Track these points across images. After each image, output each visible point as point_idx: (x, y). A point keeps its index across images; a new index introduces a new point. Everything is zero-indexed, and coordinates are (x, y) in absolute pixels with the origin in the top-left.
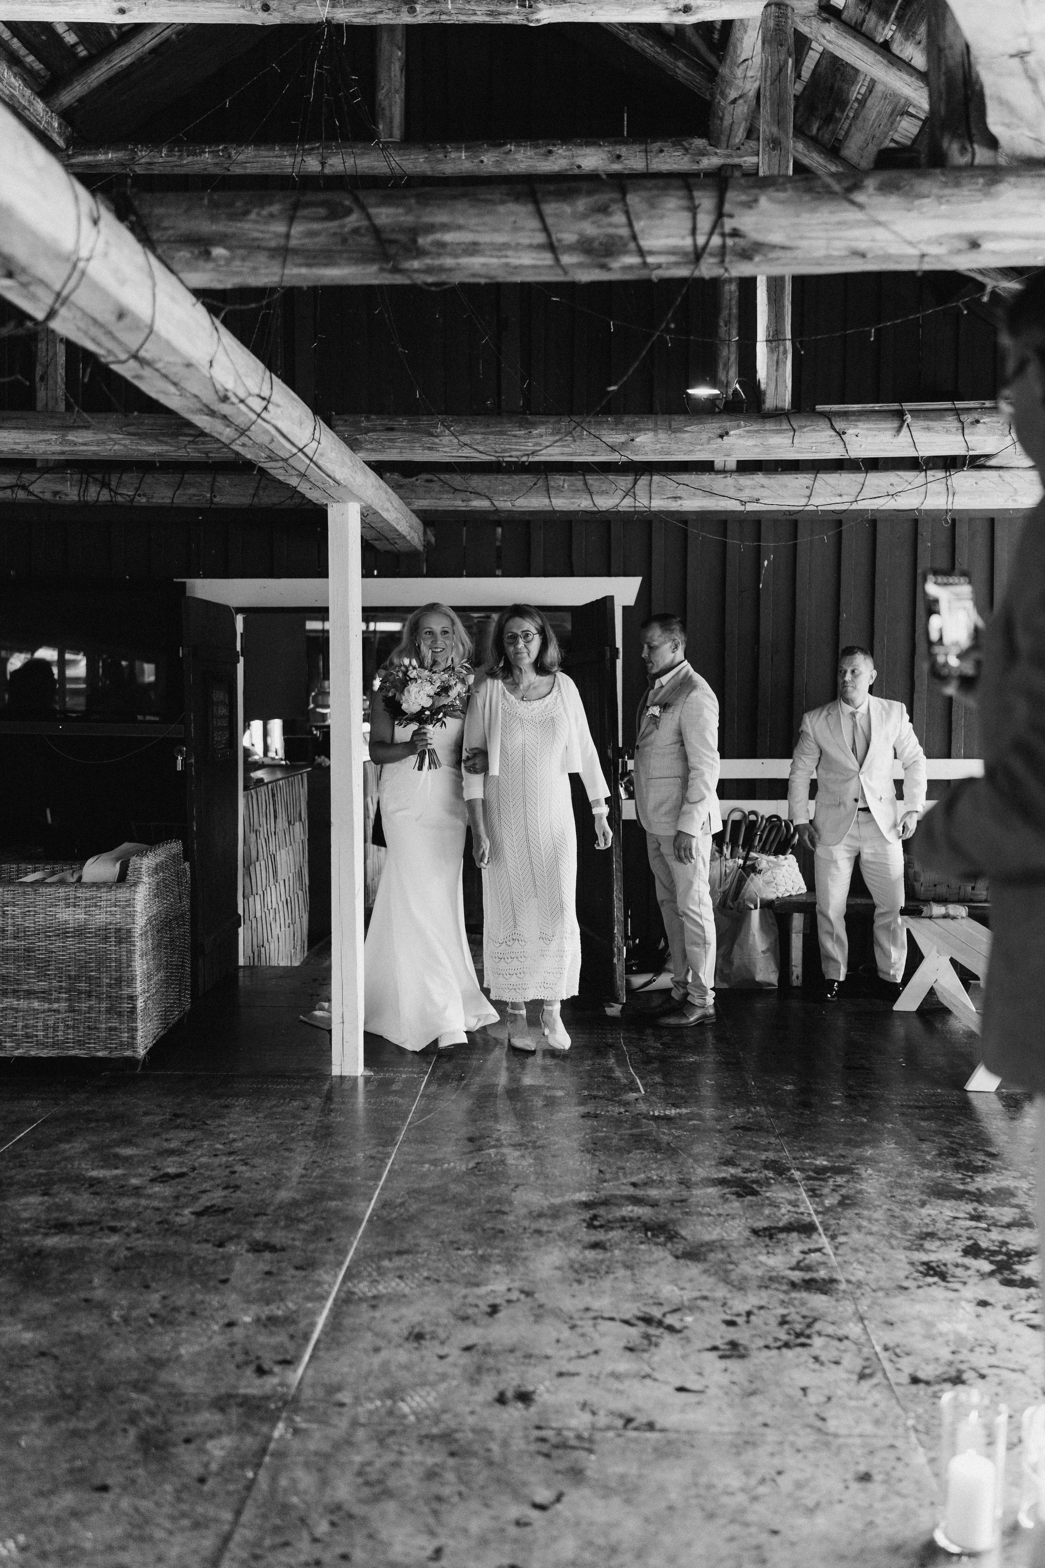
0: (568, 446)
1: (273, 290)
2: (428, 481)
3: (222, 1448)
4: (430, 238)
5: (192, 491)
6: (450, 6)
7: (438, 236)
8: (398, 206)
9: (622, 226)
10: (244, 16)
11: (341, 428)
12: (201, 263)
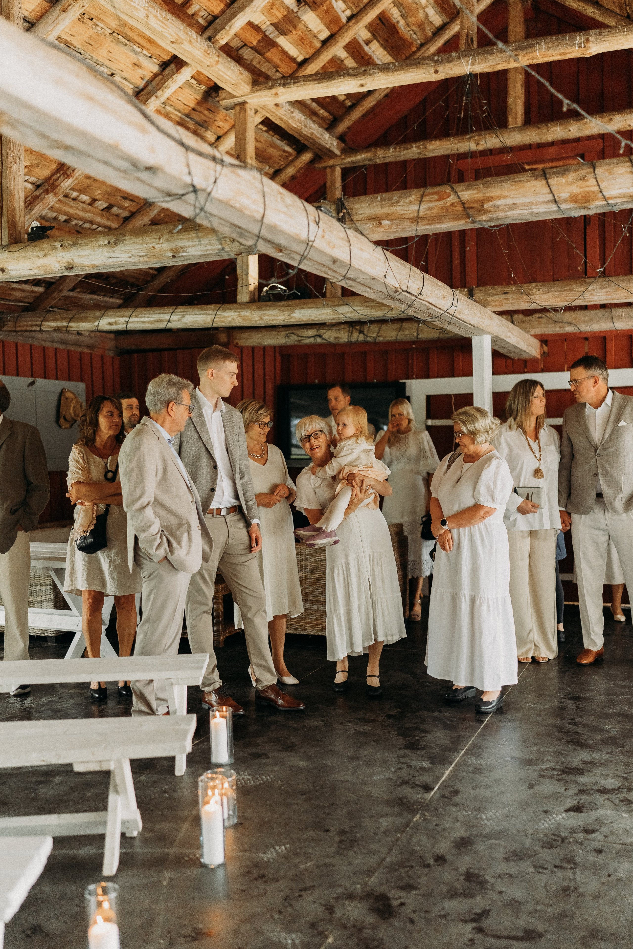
0: (611, 295)
1: (412, 238)
2: (539, 318)
3: (387, 822)
4: (491, 204)
5: (407, 332)
6: (538, 54)
7: (495, 202)
8: (473, 190)
9: (594, 186)
10: (425, 78)
11: (478, 295)
12: (378, 229)
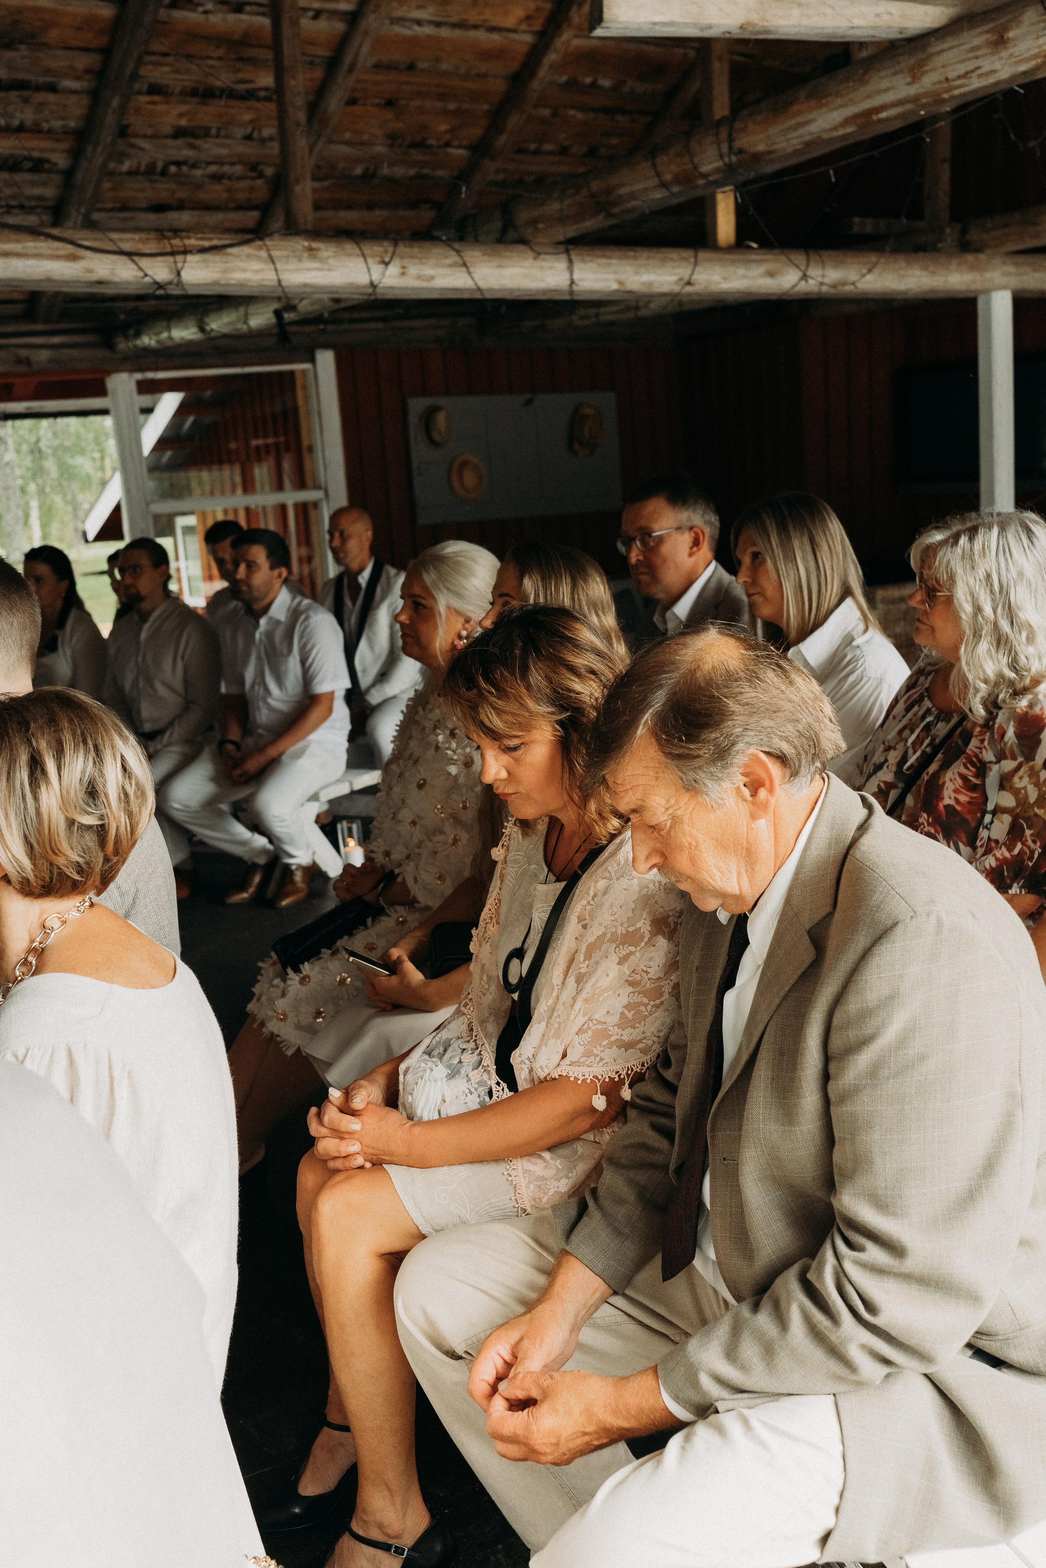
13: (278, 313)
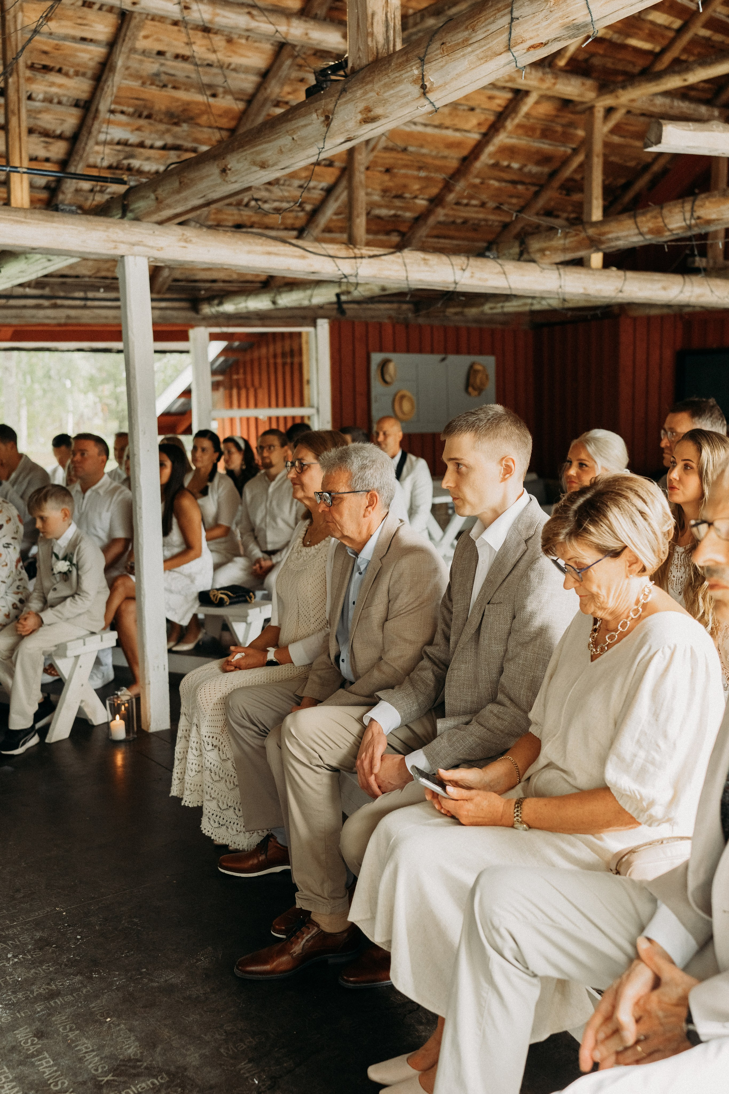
13: (338, 295)
